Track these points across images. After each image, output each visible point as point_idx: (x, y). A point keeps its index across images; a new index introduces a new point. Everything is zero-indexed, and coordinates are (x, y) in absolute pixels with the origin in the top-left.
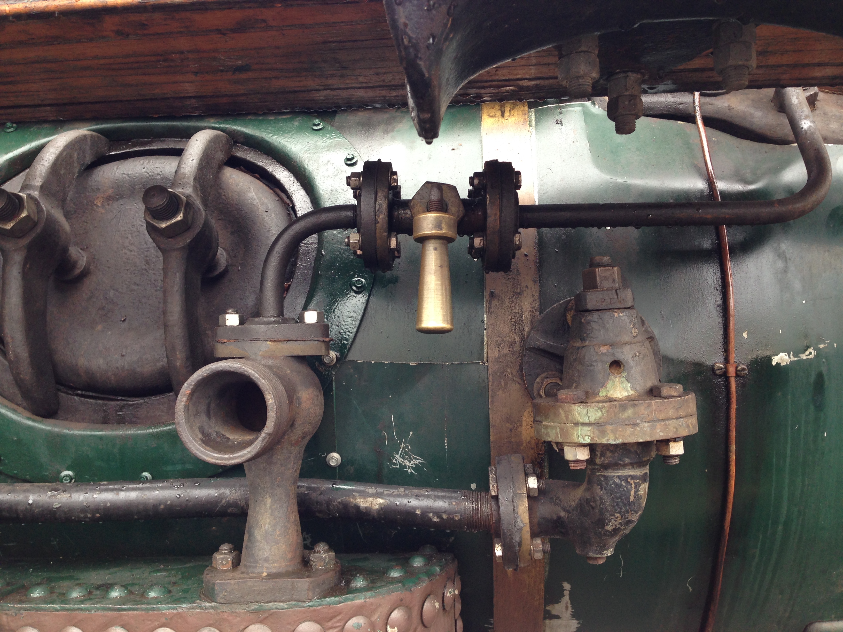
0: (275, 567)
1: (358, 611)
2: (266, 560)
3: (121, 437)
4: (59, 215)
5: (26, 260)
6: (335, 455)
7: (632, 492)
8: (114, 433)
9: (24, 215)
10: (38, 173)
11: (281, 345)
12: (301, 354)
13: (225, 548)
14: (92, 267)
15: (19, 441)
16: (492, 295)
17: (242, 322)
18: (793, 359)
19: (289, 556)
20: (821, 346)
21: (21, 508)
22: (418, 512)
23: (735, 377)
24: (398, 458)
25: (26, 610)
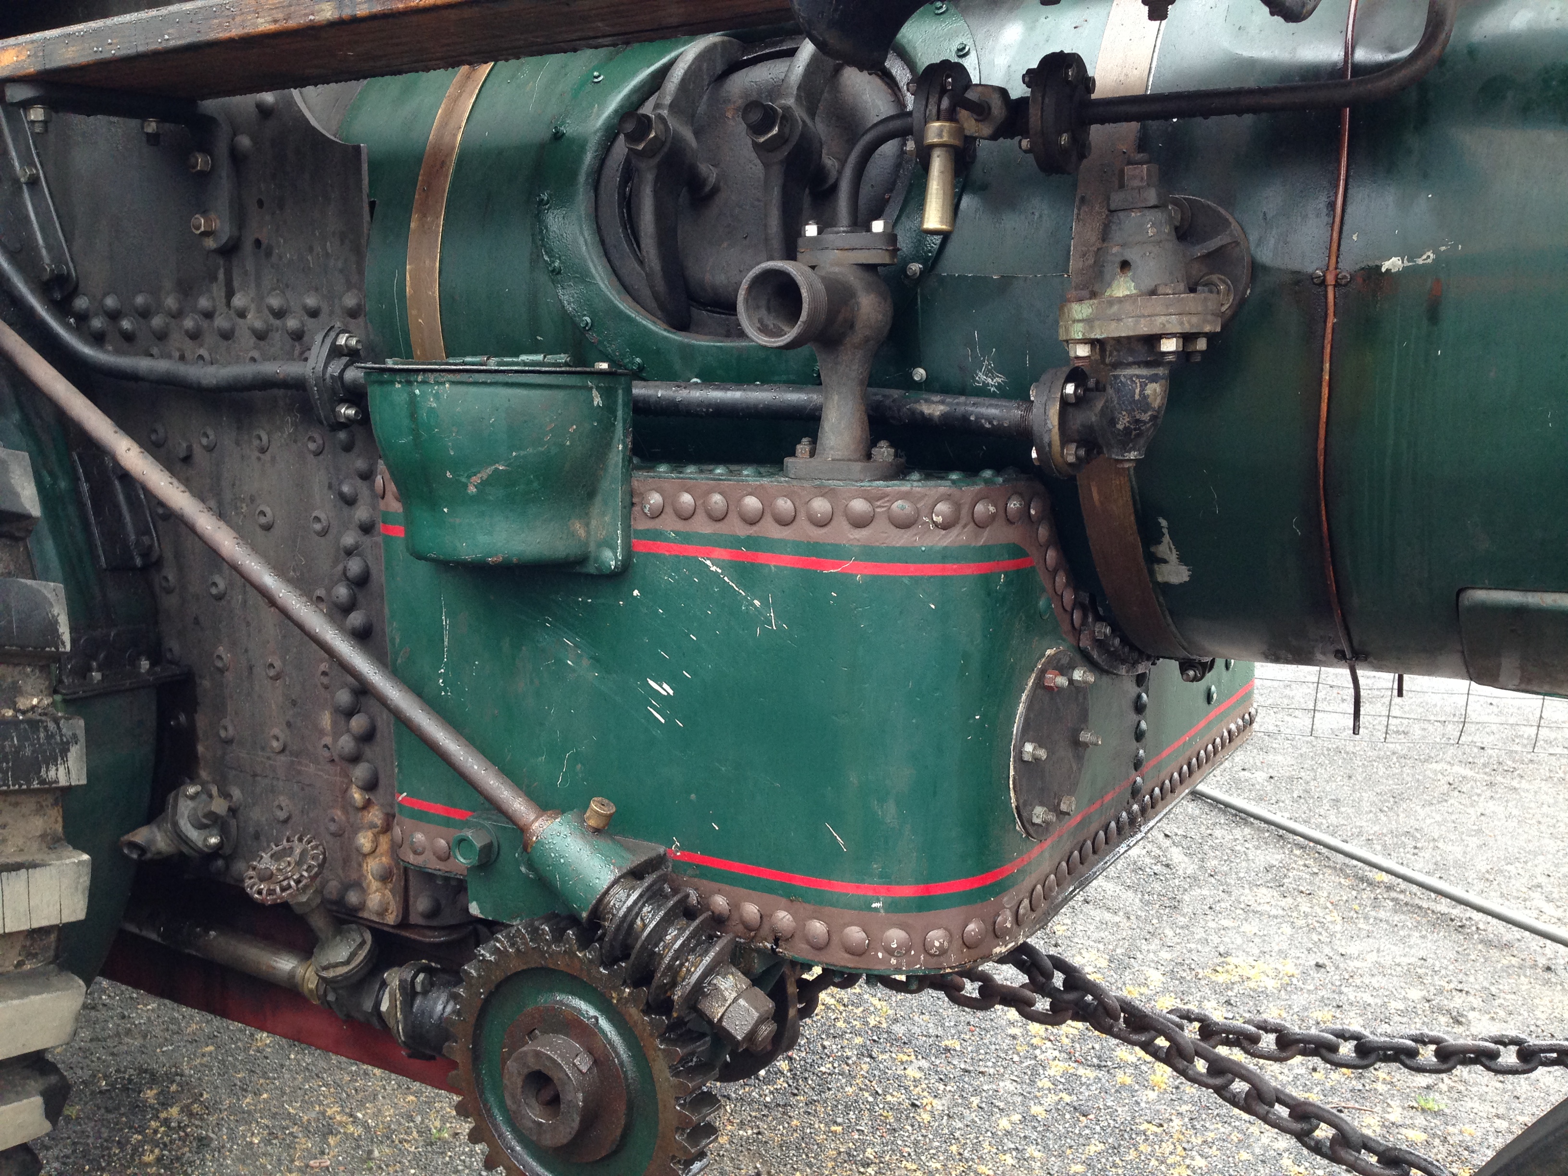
0: (838, 455)
1: (904, 496)
2: (832, 448)
3: (738, 349)
4: (688, 134)
5: (657, 180)
6: (921, 371)
7: (1137, 391)
8: (731, 344)
9: (652, 135)
10: (668, 90)
11: (846, 253)
12: (865, 262)
13: (805, 440)
14: (722, 184)
15: (658, 350)
16: (1083, 200)
17: (820, 232)
18: (1406, 264)
19: (853, 447)
20: (1443, 248)
21: (652, 400)
22: (972, 418)
23: (1335, 286)
24: (981, 376)
25: (651, 477)
